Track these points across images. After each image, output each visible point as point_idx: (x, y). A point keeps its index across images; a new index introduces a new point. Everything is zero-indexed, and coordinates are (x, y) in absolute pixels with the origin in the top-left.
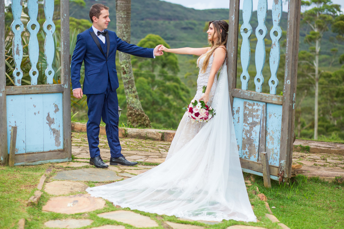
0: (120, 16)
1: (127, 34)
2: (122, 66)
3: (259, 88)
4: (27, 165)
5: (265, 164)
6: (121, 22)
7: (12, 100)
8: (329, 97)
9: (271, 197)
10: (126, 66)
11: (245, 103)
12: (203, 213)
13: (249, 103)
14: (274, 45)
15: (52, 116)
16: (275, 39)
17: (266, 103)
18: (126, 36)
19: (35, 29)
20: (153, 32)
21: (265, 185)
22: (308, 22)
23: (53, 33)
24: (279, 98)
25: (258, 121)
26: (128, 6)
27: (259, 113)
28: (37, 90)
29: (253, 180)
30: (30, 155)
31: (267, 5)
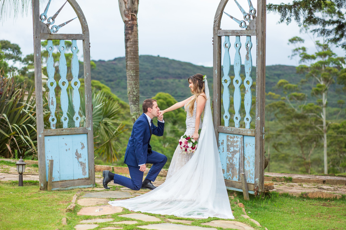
0: (130, 75)
1: (136, 90)
2: (133, 117)
3: (237, 125)
4: (61, 190)
5: (244, 182)
6: (131, 79)
7: (49, 140)
8: (338, 149)
9: (249, 207)
10: (136, 117)
11: (228, 136)
12: (194, 214)
13: (231, 137)
14: (247, 91)
15: (79, 152)
16: (248, 87)
17: (243, 136)
18: (135, 92)
19: (65, 85)
20: (164, 91)
21: (244, 198)
22: (314, 75)
23: (78, 88)
24: (252, 131)
25: (237, 149)
26: (137, 66)
27: (238, 143)
28: (68, 132)
29: (236, 195)
30: (64, 182)
31: (241, 61)
